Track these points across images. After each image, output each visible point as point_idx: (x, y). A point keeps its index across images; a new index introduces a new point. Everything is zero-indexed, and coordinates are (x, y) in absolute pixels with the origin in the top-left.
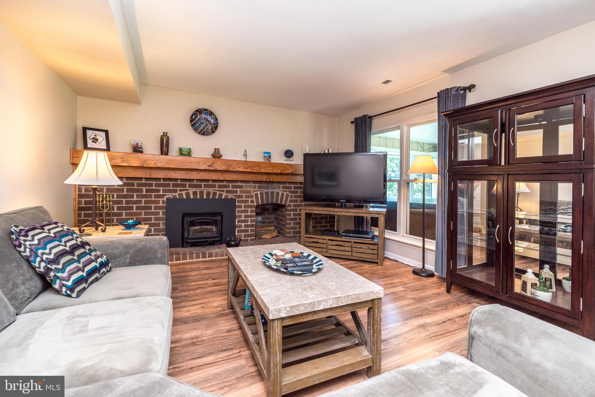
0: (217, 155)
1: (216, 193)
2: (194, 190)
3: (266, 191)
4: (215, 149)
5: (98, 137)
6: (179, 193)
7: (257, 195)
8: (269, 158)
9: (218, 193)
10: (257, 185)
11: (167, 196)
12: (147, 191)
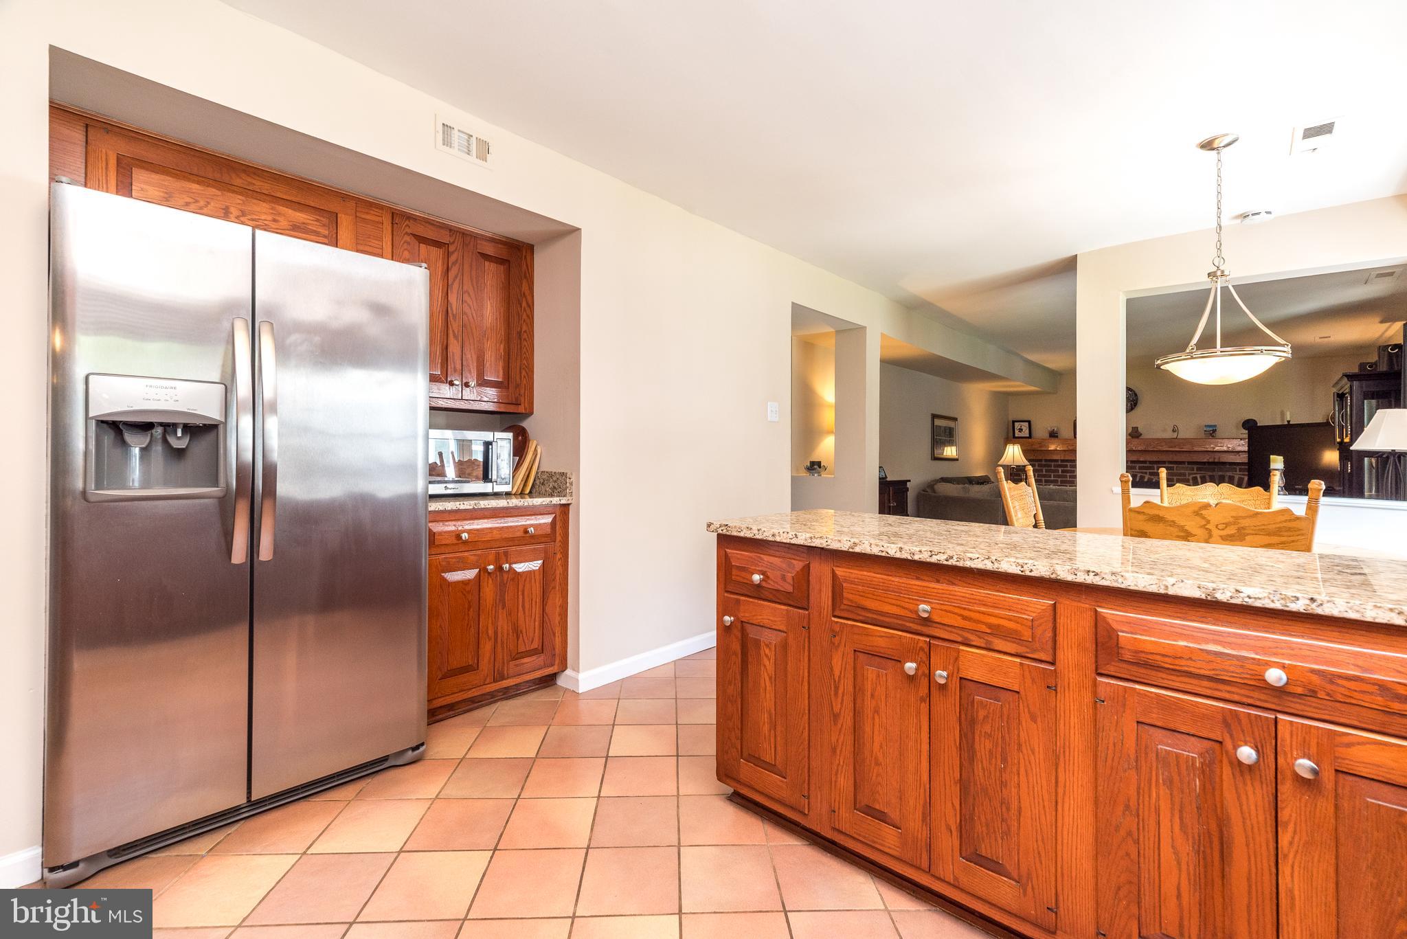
3: (1211, 474)
4: (1133, 428)
5: (1023, 427)
8: (1214, 433)
9: (1139, 475)
10: (1195, 467)
12: (1063, 471)
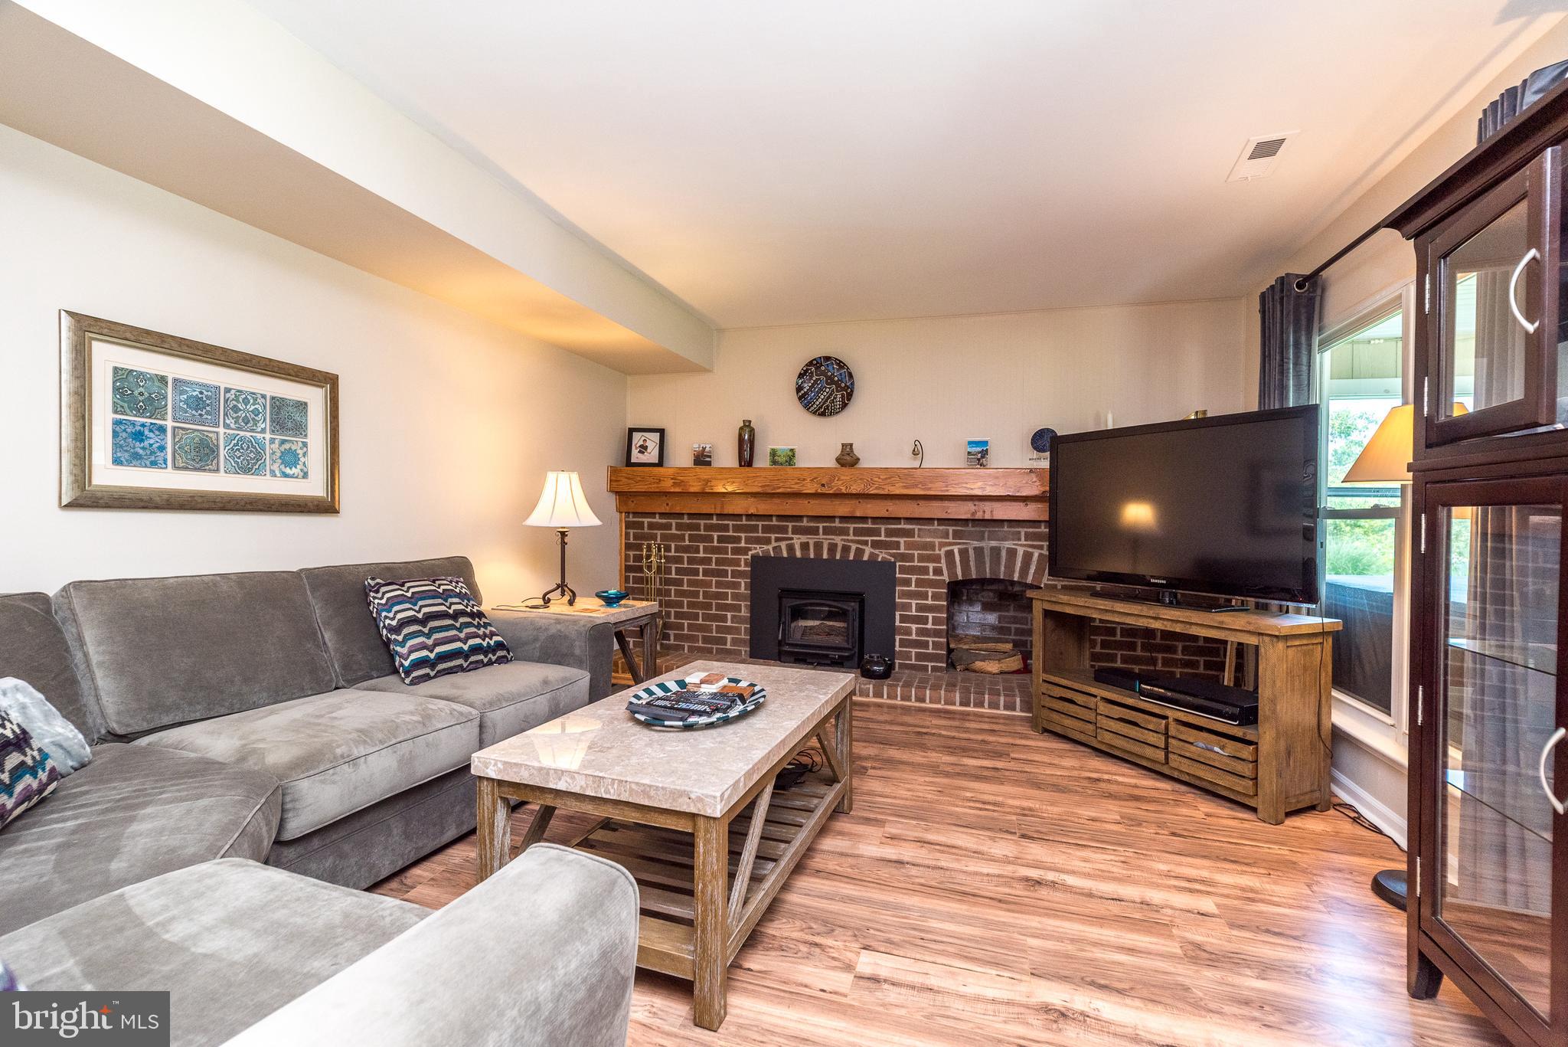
0: (848, 458)
1: (850, 547)
2: (804, 539)
3: (976, 544)
4: (843, 445)
5: (648, 443)
6: (774, 544)
7: (950, 555)
8: (983, 457)
9: (854, 547)
10: (951, 529)
11: (753, 552)
12: (720, 540)
